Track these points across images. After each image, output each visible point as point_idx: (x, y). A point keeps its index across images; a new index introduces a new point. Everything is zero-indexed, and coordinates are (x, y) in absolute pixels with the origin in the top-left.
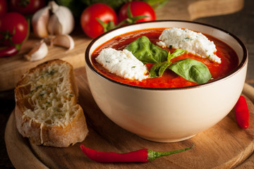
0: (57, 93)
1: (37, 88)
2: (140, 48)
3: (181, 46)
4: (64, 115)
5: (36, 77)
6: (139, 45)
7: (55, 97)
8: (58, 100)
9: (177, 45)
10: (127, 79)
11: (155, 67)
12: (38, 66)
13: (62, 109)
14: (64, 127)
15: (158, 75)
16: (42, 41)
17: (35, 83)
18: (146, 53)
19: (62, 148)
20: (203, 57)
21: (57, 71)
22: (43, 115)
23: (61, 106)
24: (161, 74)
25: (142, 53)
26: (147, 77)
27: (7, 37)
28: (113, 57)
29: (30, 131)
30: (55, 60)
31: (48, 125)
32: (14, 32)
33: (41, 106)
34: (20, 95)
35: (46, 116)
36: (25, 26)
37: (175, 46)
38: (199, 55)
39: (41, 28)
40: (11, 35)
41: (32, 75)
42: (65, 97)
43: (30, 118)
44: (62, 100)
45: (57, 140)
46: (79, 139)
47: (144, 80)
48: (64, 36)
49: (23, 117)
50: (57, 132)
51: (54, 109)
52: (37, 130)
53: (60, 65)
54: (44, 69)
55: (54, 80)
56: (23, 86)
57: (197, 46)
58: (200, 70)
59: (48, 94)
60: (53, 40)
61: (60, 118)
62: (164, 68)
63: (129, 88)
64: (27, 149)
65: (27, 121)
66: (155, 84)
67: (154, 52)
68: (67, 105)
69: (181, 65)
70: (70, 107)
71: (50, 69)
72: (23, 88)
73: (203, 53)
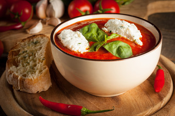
0: (35, 57)
1: (24, 53)
2: (89, 31)
3: (117, 32)
4: (35, 72)
5: (25, 45)
6: (89, 29)
7: (33, 59)
8: (35, 61)
9: (115, 31)
10: (73, 51)
11: (95, 45)
12: (28, 38)
13: (35, 68)
14: (33, 80)
15: (95, 50)
16: (40, 21)
17: (24, 49)
18: (92, 35)
19: (32, 94)
20: (131, 40)
21: (39, 42)
22: (22, 70)
23: (35, 65)
24: (97, 50)
25: (89, 35)
26: (87, 51)
27: (16, 17)
28: (68, 36)
29: (12, 80)
30: (40, 34)
31: (24, 78)
32: (22, 13)
33: (23, 64)
34: (11, 56)
35: (24, 72)
36: (30, 10)
37: (114, 31)
38: (129, 39)
39: (41, 12)
40: (19, 15)
41: (22, 43)
42: (39, 60)
43: (13, 72)
44: (37, 61)
45: (29, 88)
46: (44, 89)
47: (84, 53)
48: (55, 18)
49: (9, 70)
50: (29, 82)
51: (30, 67)
52: (16, 80)
53: (42, 38)
54: (31, 40)
55: (36, 48)
56: (15, 50)
57: (127, 33)
58: (125, 49)
59: (29, 57)
60: (48, 21)
61: (32, 74)
62: (99, 46)
63: (72, 57)
64: (9, 92)
65: (11, 74)
66: (91, 56)
67: (98, 34)
68: (39, 66)
69: (112, 45)
70: (41, 66)
71: (35, 40)
72: (15, 51)
73: (131, 38)
